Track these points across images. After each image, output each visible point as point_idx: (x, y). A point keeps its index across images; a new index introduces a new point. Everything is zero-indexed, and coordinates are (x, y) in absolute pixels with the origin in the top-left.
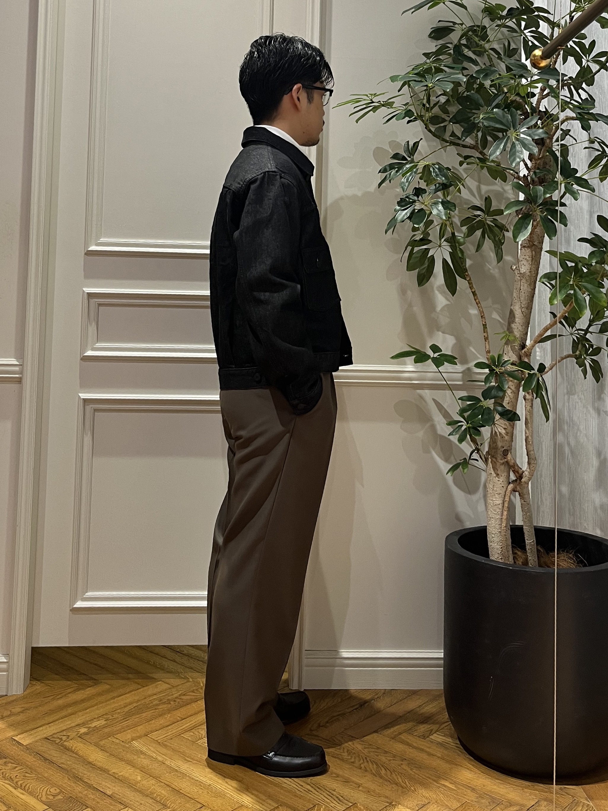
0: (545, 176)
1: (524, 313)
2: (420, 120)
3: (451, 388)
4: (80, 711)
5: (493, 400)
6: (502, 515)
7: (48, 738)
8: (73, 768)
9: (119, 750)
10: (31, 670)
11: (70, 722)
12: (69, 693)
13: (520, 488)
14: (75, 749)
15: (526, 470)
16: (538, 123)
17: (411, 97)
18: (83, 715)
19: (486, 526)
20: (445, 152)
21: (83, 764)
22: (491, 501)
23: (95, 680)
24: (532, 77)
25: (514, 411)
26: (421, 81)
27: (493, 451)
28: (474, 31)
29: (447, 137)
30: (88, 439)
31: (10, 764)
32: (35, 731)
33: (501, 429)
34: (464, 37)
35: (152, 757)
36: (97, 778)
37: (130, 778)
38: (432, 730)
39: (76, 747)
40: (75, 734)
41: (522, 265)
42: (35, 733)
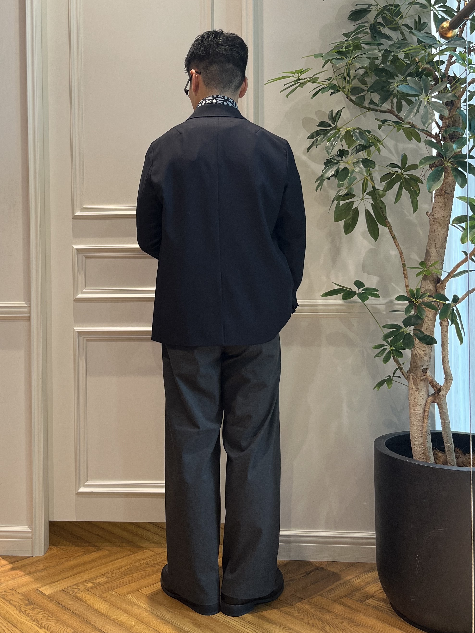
0: (455, 132)
1: (438, 252)
2: (341, 92)
4: (87, 570)
5: (413, 326)
6: (422, 422)
7: (64, 590)
8: (84, 614)
9: (118, 601)
10: (49, 538)
11: (79, 578)
12: (79, 556)
13: (439, 400)
14: (84, 599)
15: (443, 385)
16: (448, 87)
17: (334, 72)
18: (89, 573)
19: (409, 431)
20: (365, 117)
21: (90, 611)
22: (412, 411)
23: (97, 546)
24: (441, 47)
25: (431, 335)
26: (342, 59)
27: (414, 369)
28: (388, 10)
29: (366, 104)
30: (82, 363)
31: (36, 609)
32: (54, 584)
33: (420, 351)
34: (380, 16)
35: (143, 607)
36: (102, 623)
37: (127, 623)
38: (367, 596)
39: (85, 598)
40: (84, 587)
41: (436, 211)
42: (54, 586)
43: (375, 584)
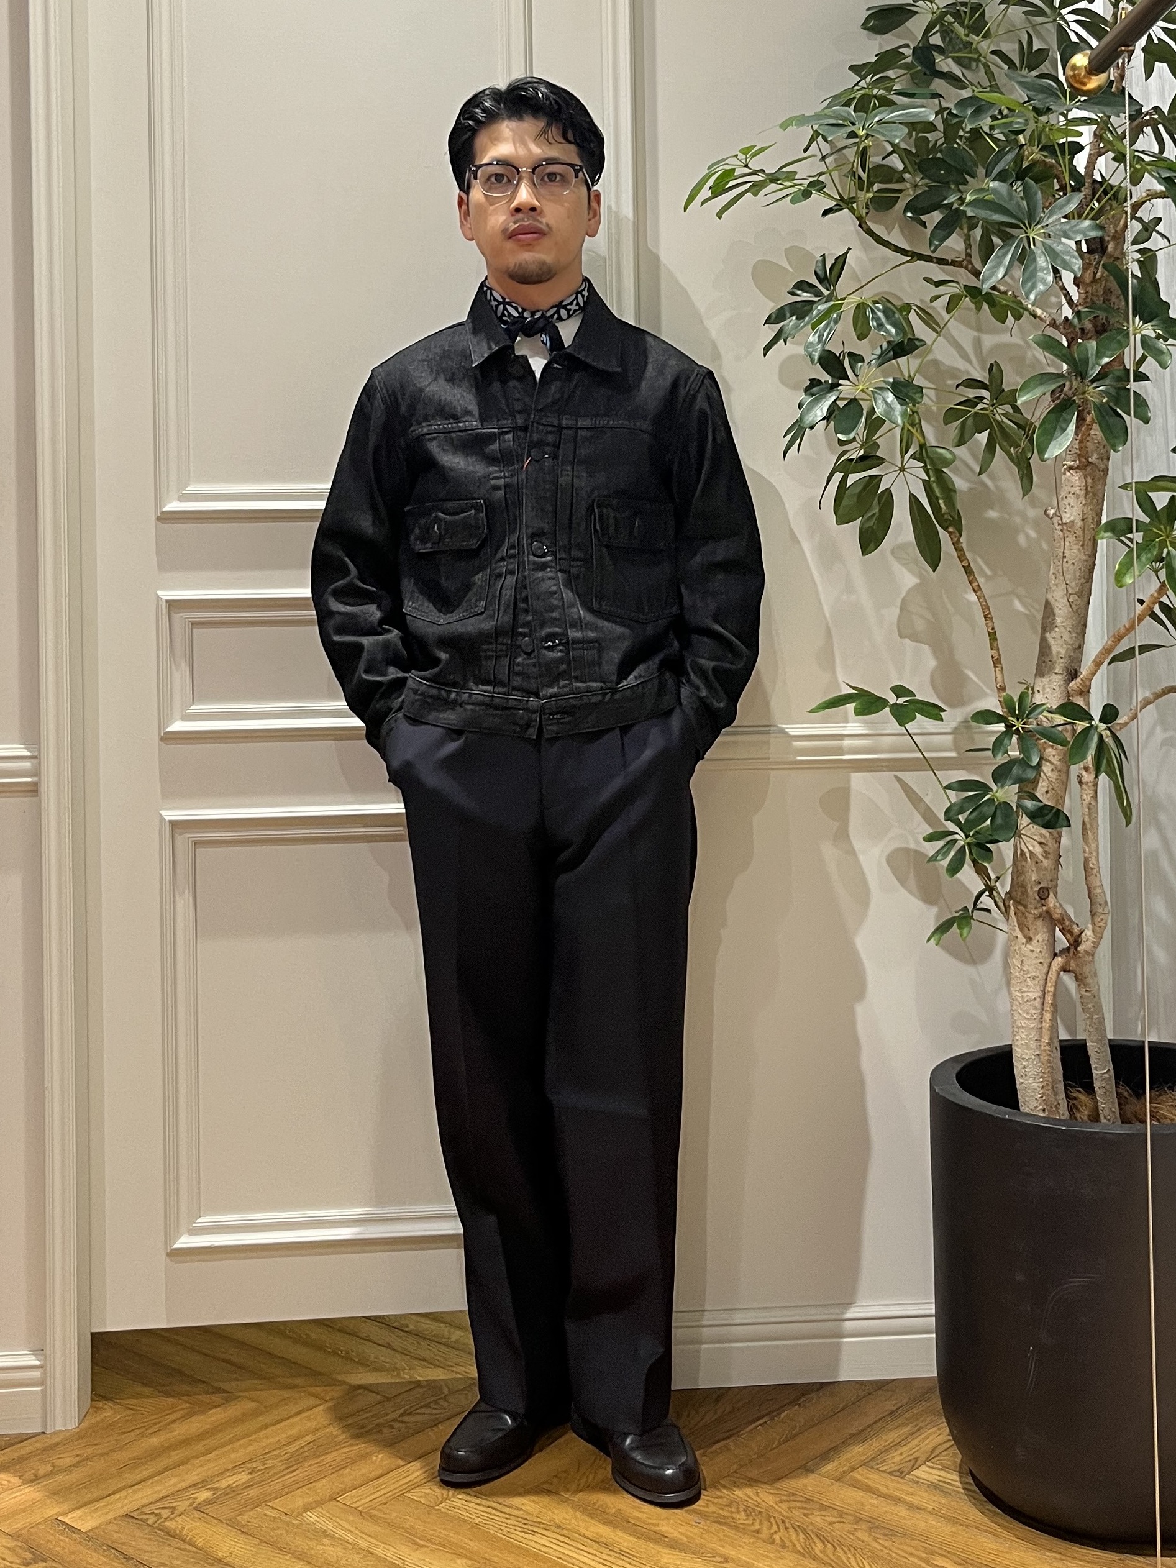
1: (1073, 606)
2: (846, 209)
3: (929, 765)
4: (197, 1457)
5: (1016, 786)
6: (1041, 1020)
7: (132, 1514)
9: (280, 1532)
10: (92, 1380)
11: (174, 1481)
12: (175, 1421)
13: (1078, 965)
14: (188, 1534)
15: (1087, 927)
18: (201, 1466)
19: (1011, 1045)
20: (904, 274)
21: (204, 1563)
22: (1019, 993)
23: (225, 1391)
25: (1060, 808)
27: (1020, 889)
28: (957, 15)
30: (183, 903)
32: (104, 1502)
33: (1034, 846)
34: (938, 28)
35: (347, 1542)
38: (916, 1459)
39: (191, 1530)
40: (187, 1503)
41: (1068, 507)
42: (105, 1506)
43: (935, 1429)
